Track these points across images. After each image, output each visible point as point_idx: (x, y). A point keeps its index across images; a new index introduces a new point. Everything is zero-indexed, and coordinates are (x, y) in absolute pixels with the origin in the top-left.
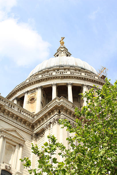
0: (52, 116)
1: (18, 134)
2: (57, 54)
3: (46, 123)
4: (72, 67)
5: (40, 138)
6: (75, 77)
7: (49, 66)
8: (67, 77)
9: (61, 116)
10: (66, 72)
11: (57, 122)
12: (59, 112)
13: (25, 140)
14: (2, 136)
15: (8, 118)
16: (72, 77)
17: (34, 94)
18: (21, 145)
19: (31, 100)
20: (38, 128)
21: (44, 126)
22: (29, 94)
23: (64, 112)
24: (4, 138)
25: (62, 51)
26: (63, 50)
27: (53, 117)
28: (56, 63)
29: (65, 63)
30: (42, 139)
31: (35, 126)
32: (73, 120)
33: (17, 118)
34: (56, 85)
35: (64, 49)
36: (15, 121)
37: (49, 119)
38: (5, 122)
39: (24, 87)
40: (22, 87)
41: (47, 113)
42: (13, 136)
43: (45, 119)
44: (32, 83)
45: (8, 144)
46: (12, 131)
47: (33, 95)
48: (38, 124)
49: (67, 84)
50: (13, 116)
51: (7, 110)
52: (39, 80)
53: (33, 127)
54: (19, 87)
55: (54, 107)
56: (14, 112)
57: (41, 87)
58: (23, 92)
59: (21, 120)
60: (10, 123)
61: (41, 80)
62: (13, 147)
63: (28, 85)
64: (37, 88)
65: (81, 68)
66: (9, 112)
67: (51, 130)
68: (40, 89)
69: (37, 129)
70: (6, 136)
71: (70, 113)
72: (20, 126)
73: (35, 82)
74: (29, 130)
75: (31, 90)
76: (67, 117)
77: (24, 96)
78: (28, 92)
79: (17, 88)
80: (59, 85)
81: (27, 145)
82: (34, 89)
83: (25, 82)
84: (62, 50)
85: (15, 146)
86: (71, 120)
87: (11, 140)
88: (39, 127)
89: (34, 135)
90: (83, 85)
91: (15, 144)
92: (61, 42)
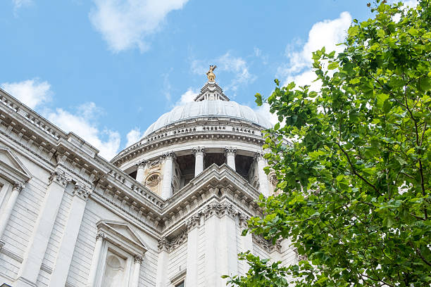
0: (204, 201)
1: (133, 235)
2: (200, 98)
3: (191, 216)
4: (235, 120)
5: (177, 246)
6: (242, 138)
7: (187, 117)
8: (226, 136)
9: (223, 200)
10: (224, 128)
11: (214, 212)
12: (220, 194)
13: (146, 249)
14: (100, 235)
15: (113, 202)
16: (236, 137)
17: (158, 168)
18: (138, 258)
19: (150, 179)
20: (173, 226)
21: (186, 221)
22: (146, 167)
23: (229, 193)
24: (105, 240)
25: (211, 91)
26: (214, 91)
27: (205, 203)
28: (201, 111)
29: (220, 111)
30: (180, 248)
31: (166, 222)
32: (245, 211)
33: (131, 202)
34: (204, 150)
35: (215, 87)
36: (127, 209)
37: (197, 206)
38: (107, 208)
39: (137, 152)
40: (132, 154)
41: (192, 195)
42: (123, 237)
43: (188, 206)
44: (154, 145)
45: (112, 254)
46: (121, 227)
47: (156, 169)
48: (173, 217)
49: (226, 151)
50: (122, 196)
51: (112, 184)
52: (169, 141)
53: (162, 224)
54: (125, 153)
55: (209, 183)
56: (125, 191)
57: (172, 154)
58: (134, 164)
59: (139, 207)
60: (116, 212)
61: (174, 139)
62: (121, 261)
63: (145, 148)
64: (164, 157)
65: (253, 124)
66: (115, 189)
67: (200, 229)
68: (171, 158)
69: (170, 228)
70: (109, 237)
71: (241, 197)
72: (136, 220)
73: (159, 144)
74: (154, 230)
75: (151, 160)
76: (234, 203)
77: (136, 172)
78: (144, 163)
79: (122, 155)
80: (210, 152)
81: (149, 259)
82: (158, 158)
83: (139, 144)
84: (212, 89)
85: (125, 259)
86: (242, 211)
87: (118, 246)
88: (176, 224)
89: (164, 239)
90: (257, 154)
91: (125, 254)
92: (211, 74)
